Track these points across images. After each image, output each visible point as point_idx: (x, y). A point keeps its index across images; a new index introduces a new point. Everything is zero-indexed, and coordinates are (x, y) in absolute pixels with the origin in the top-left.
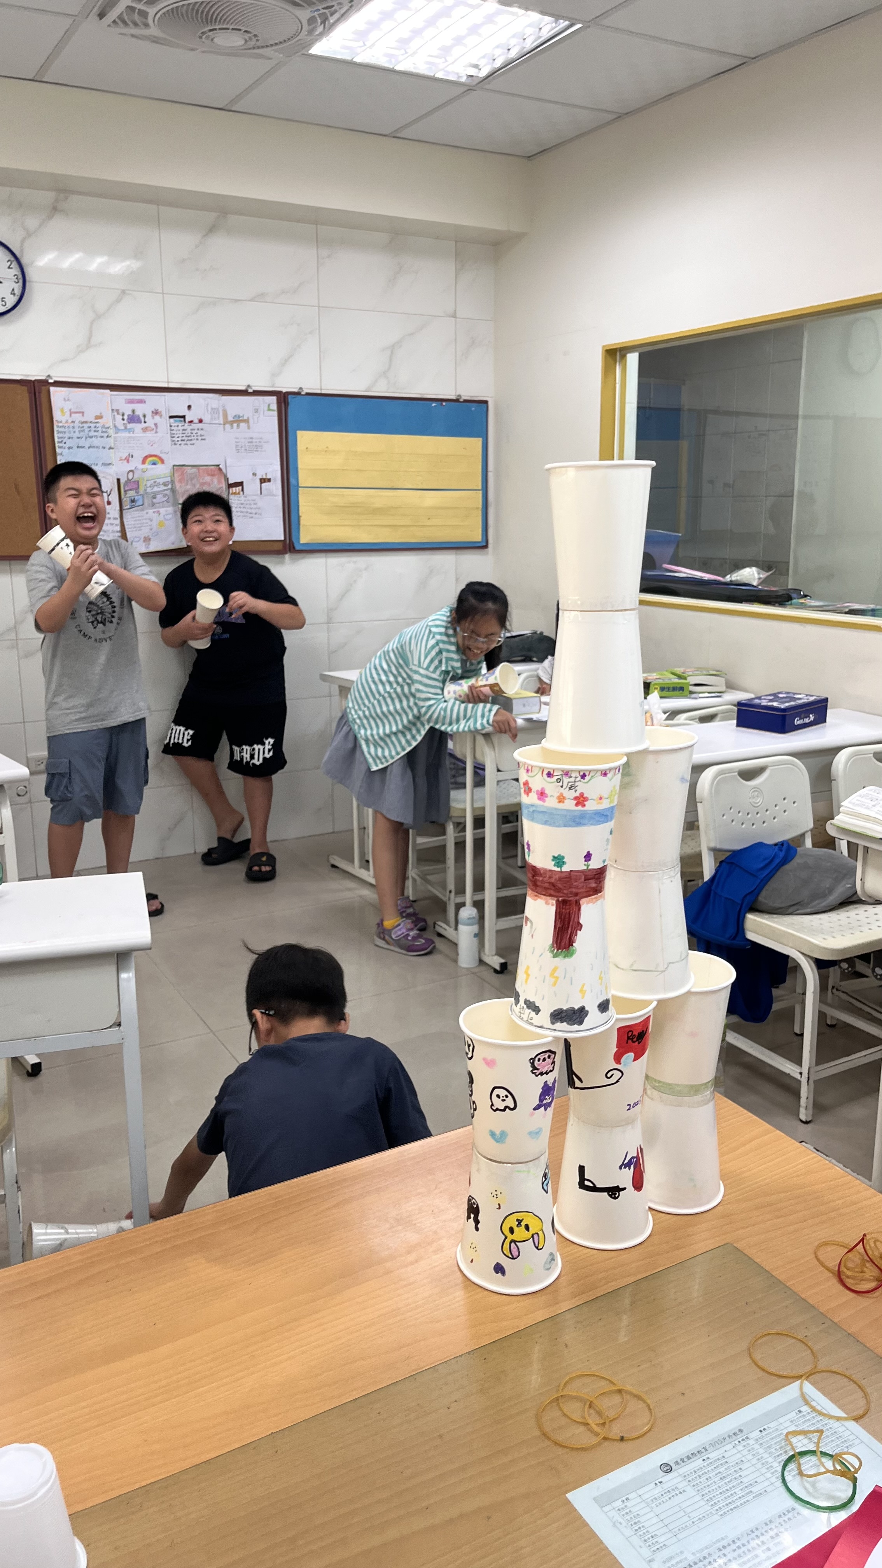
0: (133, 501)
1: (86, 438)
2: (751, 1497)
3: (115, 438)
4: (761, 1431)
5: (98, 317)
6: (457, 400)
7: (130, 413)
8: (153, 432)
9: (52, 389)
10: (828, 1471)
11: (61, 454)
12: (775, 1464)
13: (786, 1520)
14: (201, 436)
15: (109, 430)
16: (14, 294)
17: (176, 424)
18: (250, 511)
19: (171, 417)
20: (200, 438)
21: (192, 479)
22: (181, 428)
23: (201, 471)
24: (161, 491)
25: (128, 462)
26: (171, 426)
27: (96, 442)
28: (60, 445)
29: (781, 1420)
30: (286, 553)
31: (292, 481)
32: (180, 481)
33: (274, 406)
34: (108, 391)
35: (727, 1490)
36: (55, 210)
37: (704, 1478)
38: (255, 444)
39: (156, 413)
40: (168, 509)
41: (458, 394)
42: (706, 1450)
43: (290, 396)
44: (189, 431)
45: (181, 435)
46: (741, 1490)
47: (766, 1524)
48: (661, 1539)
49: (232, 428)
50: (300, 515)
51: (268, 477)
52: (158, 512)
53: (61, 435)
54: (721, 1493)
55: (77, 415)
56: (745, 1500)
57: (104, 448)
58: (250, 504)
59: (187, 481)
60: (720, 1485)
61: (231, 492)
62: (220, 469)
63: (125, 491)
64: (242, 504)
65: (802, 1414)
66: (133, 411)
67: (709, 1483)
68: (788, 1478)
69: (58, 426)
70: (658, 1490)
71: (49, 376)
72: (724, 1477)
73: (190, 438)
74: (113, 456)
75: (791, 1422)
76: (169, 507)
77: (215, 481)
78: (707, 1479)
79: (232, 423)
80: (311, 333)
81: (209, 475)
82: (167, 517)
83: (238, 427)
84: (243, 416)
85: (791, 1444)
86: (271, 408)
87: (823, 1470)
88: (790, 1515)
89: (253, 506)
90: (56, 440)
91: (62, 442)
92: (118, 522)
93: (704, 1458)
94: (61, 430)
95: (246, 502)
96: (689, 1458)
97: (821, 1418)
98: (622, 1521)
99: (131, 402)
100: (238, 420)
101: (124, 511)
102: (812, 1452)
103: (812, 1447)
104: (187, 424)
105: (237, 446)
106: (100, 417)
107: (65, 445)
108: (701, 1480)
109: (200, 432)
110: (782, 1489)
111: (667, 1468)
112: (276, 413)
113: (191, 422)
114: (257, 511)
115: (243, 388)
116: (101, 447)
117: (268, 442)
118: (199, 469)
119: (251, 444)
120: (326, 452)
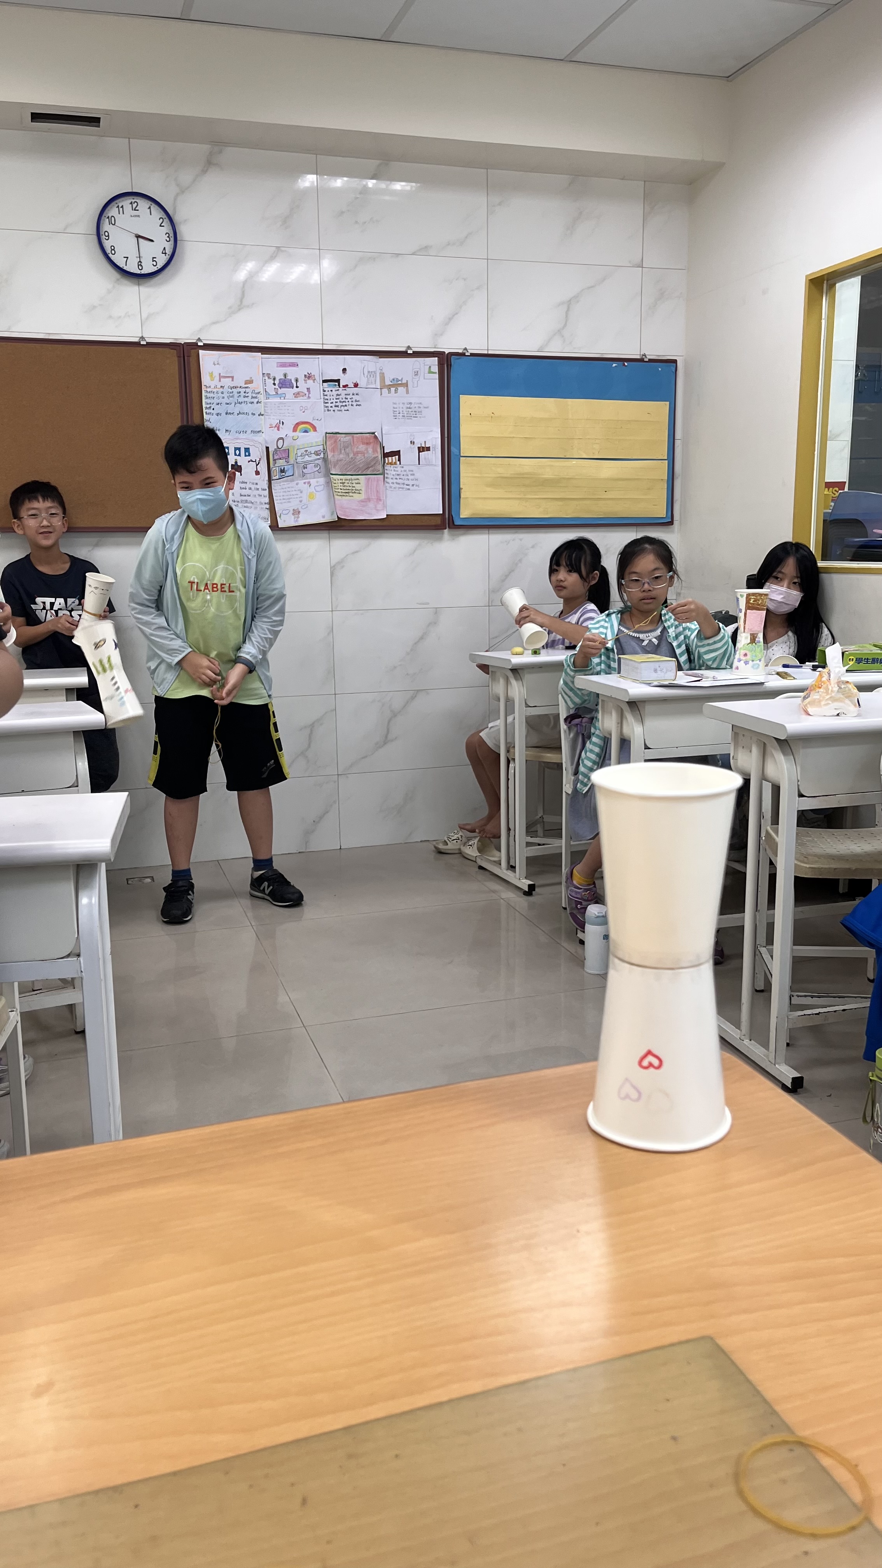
0: (283, 471)
1: (235, 403)
3: (265, 403)
5: (252, 275)
6: (641, 360)
7: (283, 377)
8: (306, 398)
9: (202, 352)
14: (356, 401)
15: (259, 396)
16: (165, 253)
17: (330, 389)
18: (407, 482)
19: (324, 381)
20: (354, 404)
21: (345, 448)
22: (334, 393)
23: (355, 439)
24: (312, 460)
25: (278, 429)
26: (324, 391)
27: (245, 408)
28: (208, 411)
30: (446, 529)
31: (453, 449)
32: (333, 450)
33: (435, 369)
34: (260, 354)
36: (210, 163)
38: (414, 410)
39: (308, 377)
40: (318, 479)
41: (642, 354)
43: (453, 358)
44: (343, 396)
45: (335, 400)
49: (389, 392)
50: (461, 486)
51: (427, 446)
52: (309, 483)
53: (209, 401)
55: (227, 379)
57: (253, 414)
58: (407, 475)
59: (341, 449)
61: (387, 462)
62: (376, 437)
63: (275, 460)
64: (398, 475)
66: (285, 375)
69: (206, 391)
71: (199, 339)
73: (344, 404)
74: (263, 424)
76: (320, 477)
77: (370, 450)
80: (478, 288)
81: (363, 443)
82: (318, 489)
83: (396, 392)
84: (402, 380)
86: (432, 370)
89: (410, 477)
90: (204, 406)
91: (210, 407)
92: (267, 492)
94: (209, 395)
95: (402, 473)
99: (283, 365)
100: (396, 384)
101: (272, 482)
104: (340, 389)
105: (394, 412)
106: (251, 382)
107: (212, 411)
109: (355, 397)
112: (437, 376)
113: (345, 386)
114: (415, 482)
115: (404, 349)
116: (250, 414)
117: (427, 407)
118: (353, 436)
119: (410, 410)
120: (492, 417)
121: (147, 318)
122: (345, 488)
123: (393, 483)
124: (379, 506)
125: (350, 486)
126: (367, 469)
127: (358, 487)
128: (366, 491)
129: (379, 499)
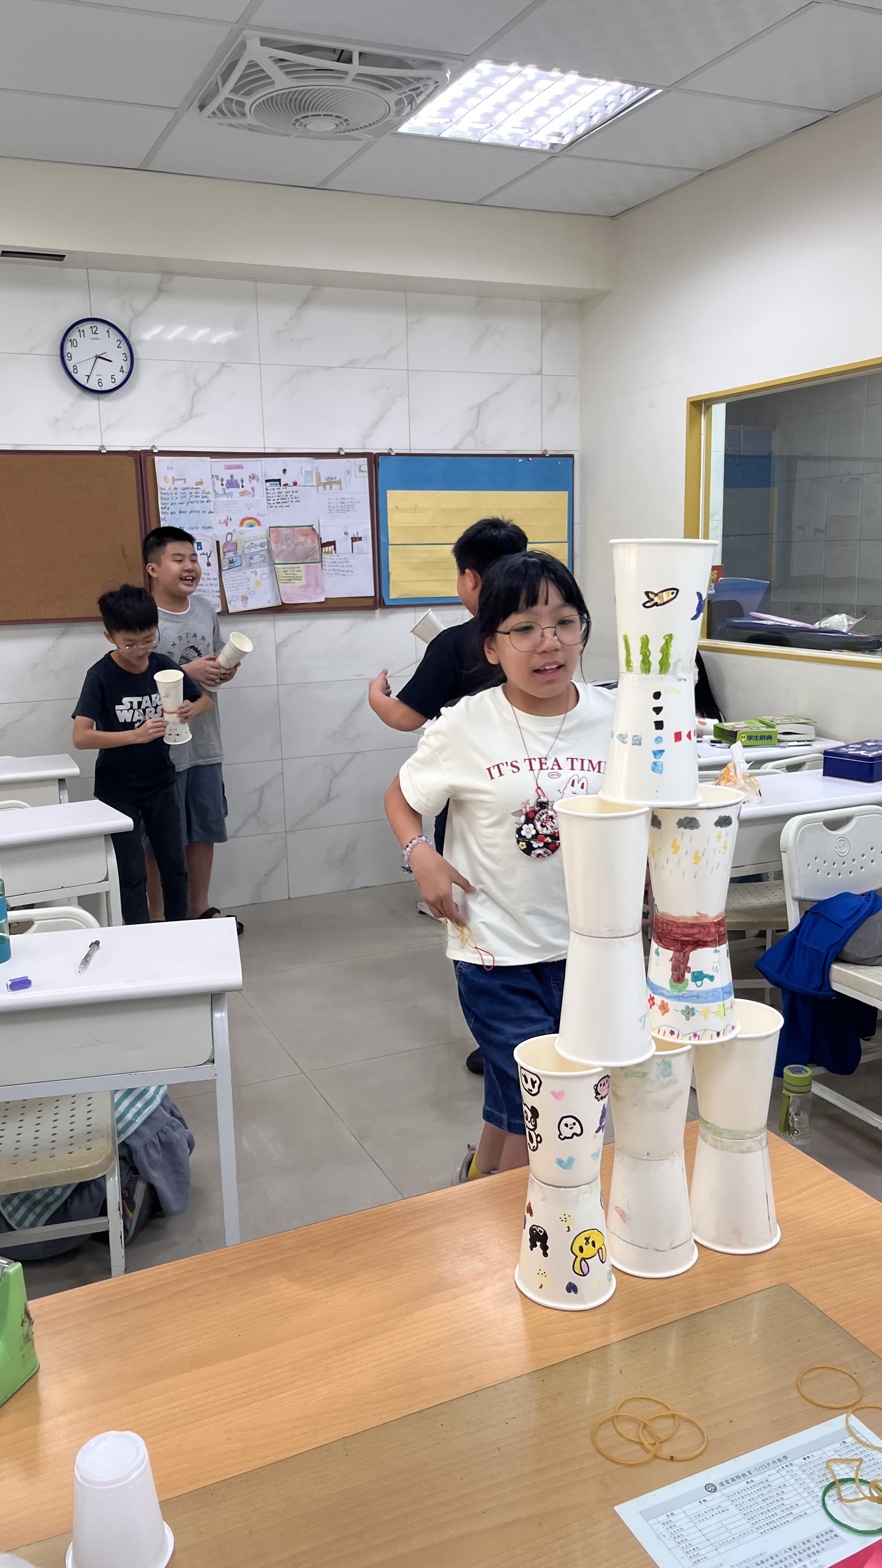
0: (231, 562)
1: (188, 503)
2: (792, 1518)
3: (215, 502)
4: (805, 1459)
5: (200, 388)
6: (543, 456)
7: (230, 478)
8: (251, 496)
9: (157, 459)
10: (866, 1497)
11: (164, 519)
12: (817, 1489)
13: (824, 1540)
14: (295, 498)
15: (208, 495)
16: (123, 371)
17: (272, 488)
18: (342, 569)
19: (267, 481)
20: (294, 500)
21: (287, 540)
22: (276, 491)
23: (295, 531)
24: (257, 552)
25: (227, 525)
26: (267, 490)
27: (197, 507)
28: (164, 511)
29: (825, 1450)
30: (377, 609)
31: (382, 538)
32: (276, 542)
33: (365, 468)
34: (209, 458)
35: (768, 1511)
36: (160, 290)
37: (747, 1499)
38: (346, 504)
39: (253, 477)
40: (263, 569)
41: (543, 449)
42: (750, 1473)
43: (380, 457)
44: (285, 494)
45: (277, 498)
46: (782, 1511)
47: (804, 1543)
48: (701, 1552)
49: (325, 489)
50: (390, 571)
51: (359, 536)
52: (255, 572)
53: (164, 502)
54: (762, 1513)
55: (180, 481)
56: (785, 1521)
57: (204, 512)
58: (343, 563)
59: (283, 541)
60: (762, 1505)
61: (324, 551)
62: (314, 529)
63: (224, 553)
64: (334, 562)
65: (846, 1445)
66: (232, 477)
67: (751, 1504)
68: (828, 1502)
69: (162, 493)
70: (703, 1507)
71: (154, 446)
72: (766, 1499)
73: (285, 501)
74: (213, 520)
75: (836, 1451)
76: (265, 567)
77: (309, 541)
78: (749, 1500)
79: (325, 485)
80: (400, 396)
81: (303, 535)
82: (263, 577)
83: (331, 488)
84: (335, 478)
85: (832, 1471)
86: (362, 469)
87: (862, 1496)
88: (828, 1536)
89: (345, 564)
90: (160, 506)
91: (165, 507)
92: (218, 582)
93: (749, 1480)
94: (164, 496)
95: (338, 561)
96: (733, 1480)
97: (865, 1449)
98: (666, 1534)
99: (229, 467)
100: (331, 482)
101: (223, 572)
102: (852, 1480)
103: (852, 1475)
104: (281, 488)
105: (329, 506)
106: (201, 483)
107: (168, 511)
108: (744, 1501)
109: (295, 495)
110: (823, 1511)
111: (711, 1488)
112: (366, 474)
113: (286, 485)
114: (350, 569)
115: (335, 451)
116: (201, 511)
117: (359, 502)
118: (293, 530)
119: (343, 505)
120: (415, 509)
121: (106, 429)
122: (287, 576)
123: (330, 570)
124: (319, 591)
125: (291, 574)
126: (306, 559)
127: (299, 574)
128: (307, 577)
129: (317, 585)
